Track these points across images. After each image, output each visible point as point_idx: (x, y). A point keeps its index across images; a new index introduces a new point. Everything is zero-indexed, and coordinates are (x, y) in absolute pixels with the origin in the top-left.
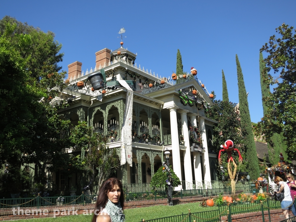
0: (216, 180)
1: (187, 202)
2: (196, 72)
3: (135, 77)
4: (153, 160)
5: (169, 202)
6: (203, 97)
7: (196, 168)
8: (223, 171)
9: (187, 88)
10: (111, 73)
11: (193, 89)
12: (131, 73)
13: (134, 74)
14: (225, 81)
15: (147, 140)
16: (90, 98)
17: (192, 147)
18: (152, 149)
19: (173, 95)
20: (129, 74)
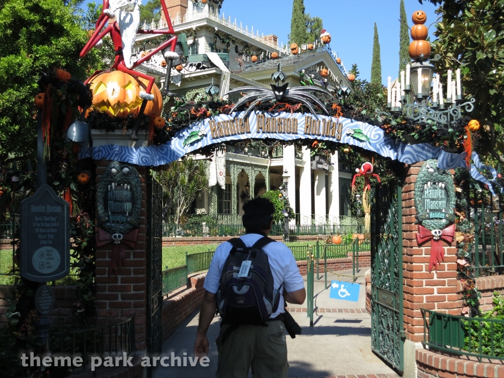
0: (347, 215)
1: (306, 239)
2: (330, 38)
3: (228, 43)
4: (254, 179)
5: (285, 238)
6: (337, 79)
7: (317, 195)
8: (359, 201)
9: (313, 66)
10: (191, 36)
11: (323, 68)
12: (222, 35)
13: (227, 36)
14: (378, 44)
15: (246, 149)
16: (160, 78)
17: (314, 162)
18: (252, 163)
19: (290, 78)
20: (219, 37)
